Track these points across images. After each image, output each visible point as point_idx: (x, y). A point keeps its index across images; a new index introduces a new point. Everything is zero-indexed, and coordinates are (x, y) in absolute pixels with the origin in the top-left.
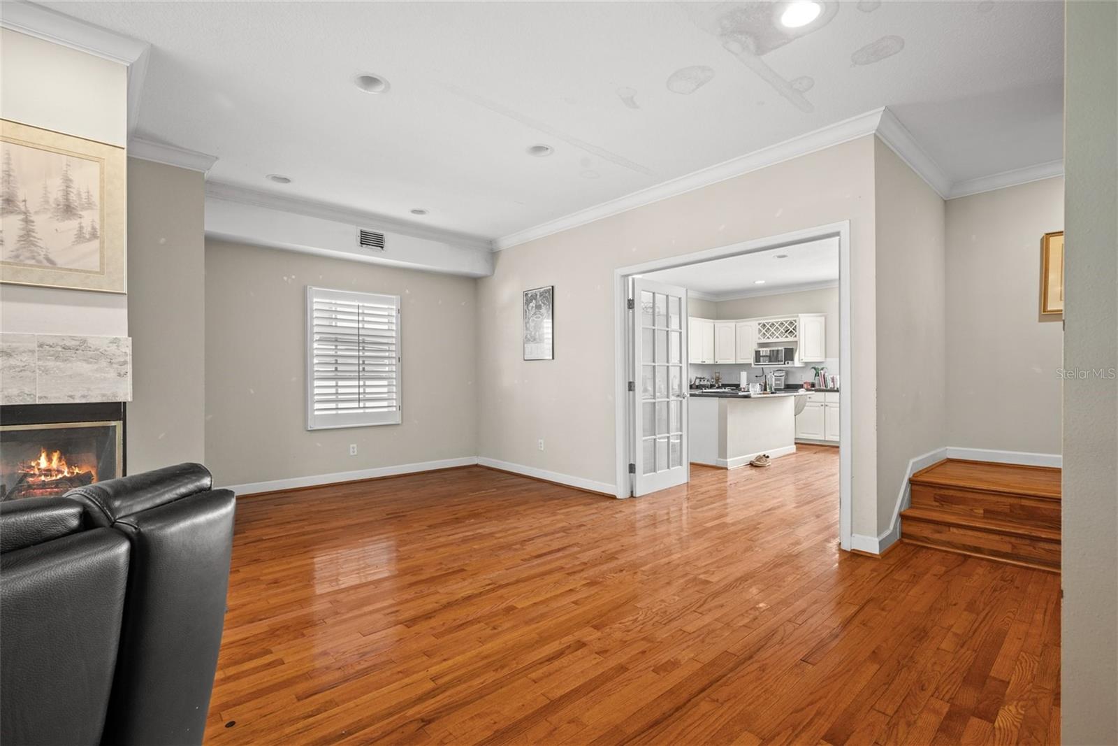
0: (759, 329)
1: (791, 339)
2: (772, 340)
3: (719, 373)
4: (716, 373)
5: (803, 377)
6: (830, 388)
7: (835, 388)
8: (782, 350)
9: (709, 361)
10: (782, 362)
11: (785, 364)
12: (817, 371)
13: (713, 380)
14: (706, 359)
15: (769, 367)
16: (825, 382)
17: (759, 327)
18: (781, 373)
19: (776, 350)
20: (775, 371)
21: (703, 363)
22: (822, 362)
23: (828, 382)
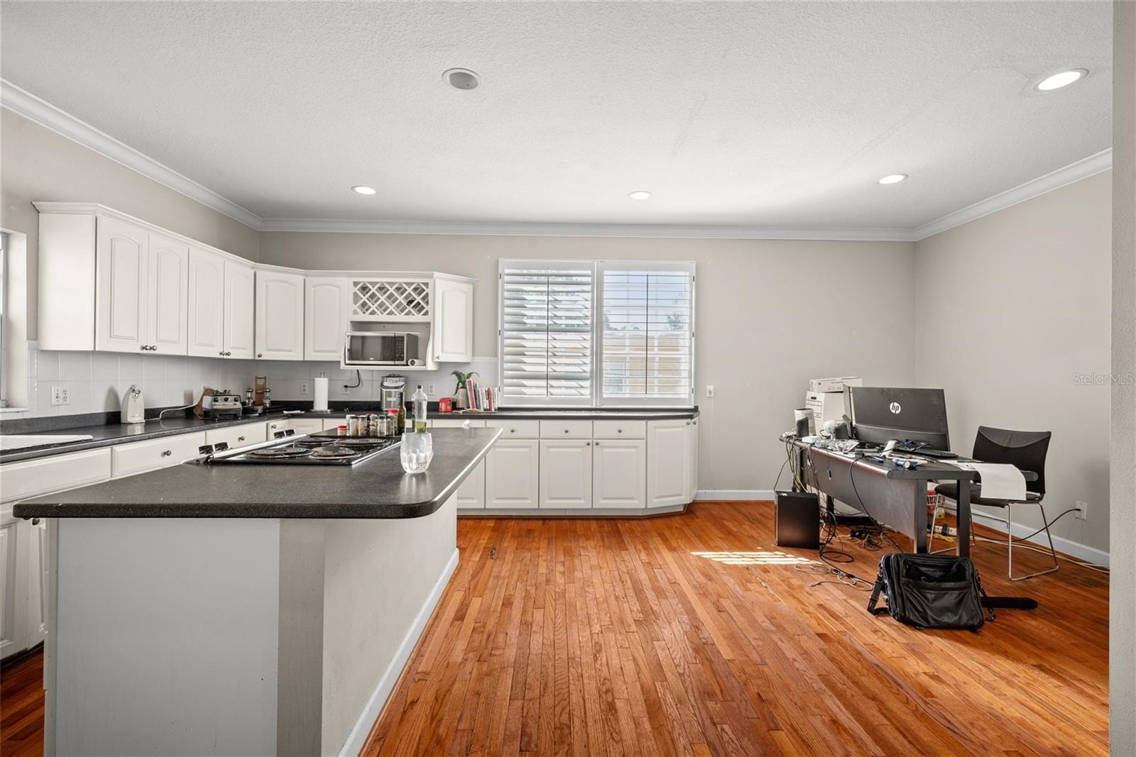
0: (355, 293)
1: (417, 318)
2: (381, 317)
3: (265, 378)
4: (257, 378)
5: (434, 390)
6: (485, 410)
7: (493, 410)
8: (403, 337)
9: (241, 352)
10: (403, 360)
11: (408, 365)
12: (462, 380)
13: (249, 395)
14: (233, 348)
15: (372, 371)
16: (476, 399)
17: (356, 290)
18: (397, 381)
19: (392, 337)
20: (383, 377)
21: (225, 357)
22: (468, 364)
23: (481, 398)
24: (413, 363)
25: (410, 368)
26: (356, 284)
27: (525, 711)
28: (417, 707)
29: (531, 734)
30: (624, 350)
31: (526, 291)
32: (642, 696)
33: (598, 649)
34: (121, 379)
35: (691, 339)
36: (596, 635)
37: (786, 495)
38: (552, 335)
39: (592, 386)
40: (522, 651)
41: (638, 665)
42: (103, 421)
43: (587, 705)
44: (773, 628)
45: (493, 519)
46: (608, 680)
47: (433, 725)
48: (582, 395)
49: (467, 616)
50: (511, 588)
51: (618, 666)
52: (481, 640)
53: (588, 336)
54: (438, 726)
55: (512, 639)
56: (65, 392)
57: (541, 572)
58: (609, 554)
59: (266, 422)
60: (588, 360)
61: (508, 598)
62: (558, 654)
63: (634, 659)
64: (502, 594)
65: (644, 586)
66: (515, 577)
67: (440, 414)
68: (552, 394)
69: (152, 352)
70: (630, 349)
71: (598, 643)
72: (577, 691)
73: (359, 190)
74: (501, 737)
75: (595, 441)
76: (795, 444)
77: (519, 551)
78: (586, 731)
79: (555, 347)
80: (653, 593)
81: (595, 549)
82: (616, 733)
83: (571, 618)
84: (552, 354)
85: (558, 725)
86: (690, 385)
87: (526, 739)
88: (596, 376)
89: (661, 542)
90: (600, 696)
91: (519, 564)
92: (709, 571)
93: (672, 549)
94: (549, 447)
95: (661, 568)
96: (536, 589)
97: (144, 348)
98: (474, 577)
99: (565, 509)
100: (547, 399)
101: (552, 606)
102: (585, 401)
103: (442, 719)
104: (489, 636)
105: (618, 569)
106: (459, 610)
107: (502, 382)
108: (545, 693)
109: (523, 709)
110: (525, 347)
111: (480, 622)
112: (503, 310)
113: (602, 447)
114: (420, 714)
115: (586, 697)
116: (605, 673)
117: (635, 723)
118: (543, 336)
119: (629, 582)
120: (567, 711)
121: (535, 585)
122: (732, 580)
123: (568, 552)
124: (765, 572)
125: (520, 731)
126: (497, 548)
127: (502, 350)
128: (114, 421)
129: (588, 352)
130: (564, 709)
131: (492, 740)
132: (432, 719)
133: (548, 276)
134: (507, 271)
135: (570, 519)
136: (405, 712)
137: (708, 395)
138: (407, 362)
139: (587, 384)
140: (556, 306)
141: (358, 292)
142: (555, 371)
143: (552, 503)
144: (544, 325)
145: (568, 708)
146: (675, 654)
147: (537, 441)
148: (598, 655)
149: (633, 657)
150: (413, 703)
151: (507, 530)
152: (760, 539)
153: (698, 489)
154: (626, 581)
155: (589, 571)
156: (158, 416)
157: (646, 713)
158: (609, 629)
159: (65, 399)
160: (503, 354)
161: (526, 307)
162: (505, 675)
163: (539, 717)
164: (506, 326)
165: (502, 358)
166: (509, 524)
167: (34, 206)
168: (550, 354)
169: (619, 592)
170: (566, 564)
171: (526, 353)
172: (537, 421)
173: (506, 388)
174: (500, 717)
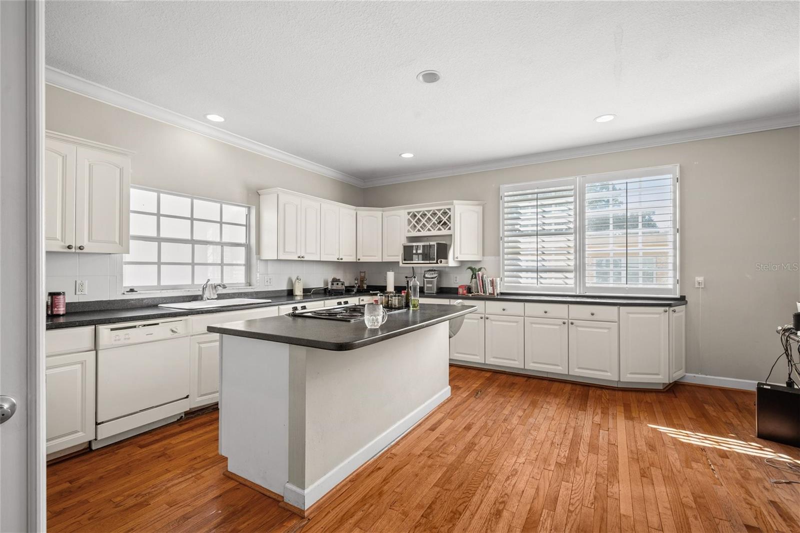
0: (409, 219)
1: (444, 232)
2: (424, 233)
3: (365, 272)
4: (361, 272)
5: (458, 279)
6: (489, 294)
7: (496, 294)
8: (434, 245)
9: (349, 258)
10: (434, 260)
11: (438, 263)
12: (474, 272)
13: (356, 282)
14: (345, 256)
15: (421, 267)
16: (483, 286)
17: (409, 217)
18: (433, 274)
19: (428, 245)
20: (425, 271)
21: (340, 261)
22: (479, 261)
23: (487, 286)
24: (441, 262)
25: (439, 265)
26: (409, 213)
27: (439, 495)
28: (380, 472)
29: (434, 509)
30: (637, 246)
31: (520, 207)
32: (527, 514)
33: (514, 473)
34: (294, 272)
35: (675, 235)
36: (519, 464)
37: (769, 387)
38: (540, 238)
39: (576, 277)
40: (459, 459)
41: (538, 493)
42: (286, 294)
43: (481, 506)
44: (694, 505)
45: (490, 371)
46: (508, 496)
47: (383, 484)
48: (567, 284)
49: (437, 429)
50: (476, 419)
51: (522, 490)
52: (438, 445)
53: (572, 237)
54: (385, 485)
55: (457, 450)
56: (270, 279)
57: (504, 413)
58: (566, 412)
59: (359, 297)
60: (572, 257)
61: (470, 425)
62: (482, 468)
63: (538, 489)
64: (468, 422)
65: (582, 440)
66: (484, 412)
67: (459, 296)
68: (541, 283)
69: (302, 259)
70: (643, 246)
71: (516, 470)
72: (480, 495)
73: (403, 156)
74: (415, 504)
75: (570, 321)
76: (790, 337)
77: (497, 396)
78: (471, 521)
79: (544, 247)
80: (587, 448)
81: (558, 405)
82: (491, 530)
83: (507, 448)
84: (541, 252)
85: (454, 510)
86: (675, 277)
87: (429, 511)
88: (580, 269)
89: (623, 411)
90: (495, 504)
91: (491, 405)
92: (655, 443)
93: (629, 417)
94: (532, 323)
95: (608, 431)
96: (493, 423)
97: (299, 257)
98: (456, 406)
99: (547, 372)
100: (538, 286)
101: (498, 437)
102: (571, 289)
103: (389, 482)
104: (444, 444)
105: (568, 423)
106: (436, 424)
107: (503, 274)
108: (458, 489)
109: (438, 493)
110: (520, 248)
111: (443, 435)
112: (503, 222)
113: (577, 326)
114: (379, 476)
115: (485, 500)
116: (508, 491)
117: (509, 530)
118: (534, 239)
119: (571, 434)
120: (465, 504)
121: (494, 421)
122: (676, 455)
123: (534, 404)
124: (722, 457)
125: (428, 505)
126: (483, 391)
127: (503, 251)
128: (290, 294)
129: (572, 251)
130: (464, 502)
131: (409, 503)
132: (384, 480)
133: (537, 193)
134: (506, 194)
135: (550, 380)
136: (372, 472)
137: (697, 286)
138: (437, 261)
139: (571, 275)
140: (544, 216)
141: (410, 218)
142: (544, 266)
143: (534, 366)
144: (534, 231)
145: (467, 503)
146: (574, 496)
147: (523, 318)
148: (510, 478)
149: (538, 487)
150: (380, 468)
151: (497, 381)
152: (739, 428)
153: (686, 372)
154: (569, 434)
155: (542, 420)
156: (310, 292)
157: (522, 527)
158: (531, 463)
159: (270, 282)
160: (504, 254)
161: (520, 219)
162: (439, 471)
163: (445, 501)
164: (506, 233)
165: (503, 257)
166: (501, 377)
167: (258, 193)
168: (539, 252)
169: (557, 440)
170: (526, 412)
171: (521, 253)
172: (522, 304)
173: (506, 279)
174: (422, 493)
